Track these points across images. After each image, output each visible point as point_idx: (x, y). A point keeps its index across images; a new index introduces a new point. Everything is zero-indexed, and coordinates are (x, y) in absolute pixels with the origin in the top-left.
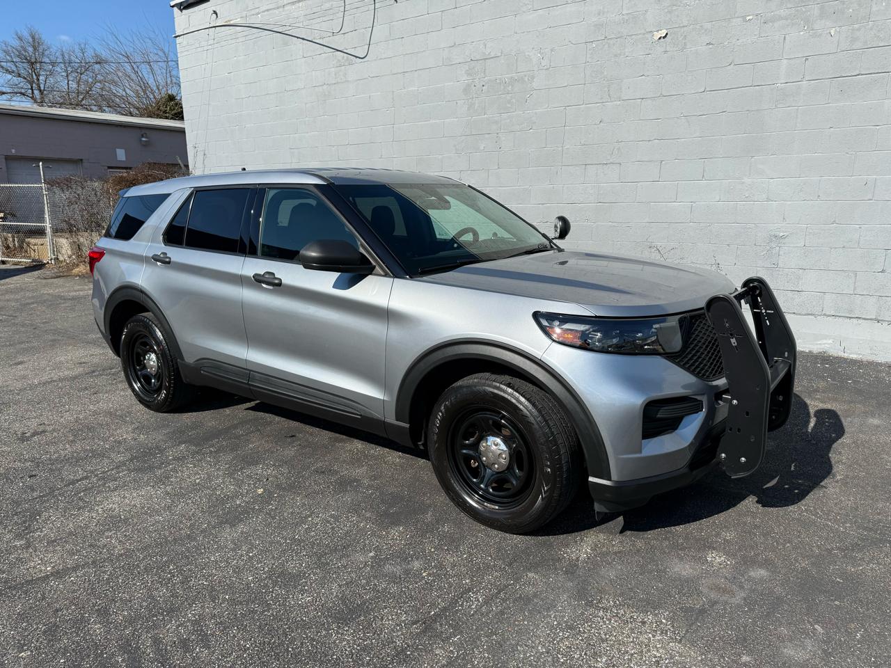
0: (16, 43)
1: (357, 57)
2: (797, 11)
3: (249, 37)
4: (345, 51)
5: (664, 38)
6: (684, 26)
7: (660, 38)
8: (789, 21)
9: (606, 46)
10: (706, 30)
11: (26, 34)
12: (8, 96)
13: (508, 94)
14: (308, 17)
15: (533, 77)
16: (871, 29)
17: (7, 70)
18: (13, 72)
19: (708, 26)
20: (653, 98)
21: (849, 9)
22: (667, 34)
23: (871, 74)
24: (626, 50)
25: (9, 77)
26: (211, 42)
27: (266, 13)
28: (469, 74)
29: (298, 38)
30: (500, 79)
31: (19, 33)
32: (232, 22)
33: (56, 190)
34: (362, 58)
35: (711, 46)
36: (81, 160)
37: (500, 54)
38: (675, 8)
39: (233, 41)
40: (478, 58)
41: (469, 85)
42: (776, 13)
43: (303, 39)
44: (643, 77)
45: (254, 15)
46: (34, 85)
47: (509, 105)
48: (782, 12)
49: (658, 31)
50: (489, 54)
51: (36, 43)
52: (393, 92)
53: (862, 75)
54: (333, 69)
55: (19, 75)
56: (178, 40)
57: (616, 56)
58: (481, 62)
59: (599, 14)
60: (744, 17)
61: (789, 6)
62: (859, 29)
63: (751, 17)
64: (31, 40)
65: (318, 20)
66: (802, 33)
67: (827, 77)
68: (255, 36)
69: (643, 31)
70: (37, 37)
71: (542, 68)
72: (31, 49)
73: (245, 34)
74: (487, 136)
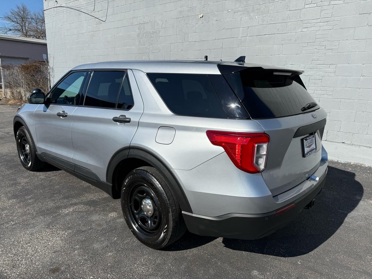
0: (16, 10)
1: (102, 21)
2: (245, 8)
3: (67, 12)
4: (99, 18)
5: (202, 17)
6: (208, 13)
7: (201, 17)
8: (242, 12)
9: (183, 20)
10: (216, 15)
11: (21, 7)
12: (13, 31)
13: (152, 37)
14: (87, 4)
15: (160, 31)
16: (269, 17)
17: (13, 21)
18: (15, 21)
19: (216, 13)
20: (199, 42)
21: (262, 8)
22: (203, 16)
23: (269, 34)
24: (190, 22)
25: (13, 23)
26: (55, 13)
27: (73, 2)
28: (139, 29)
29: (83, 12)
30: (149, 32)
31: (18, 6)
32: (62, 6)
33: (6, 70)
34: (104, 21)
35: (217, 21)
36: (28, 58)
37: (149, 22)
38: (205, 6)
39: (62, 13)
40: (142, 23)
41: (139, 33)
42: (238, 9)
43: (85, 13)
44: (195, 33)
45: (69, 3)
46: (23, 27)
47: (152, 42)
48: (240, 9)
49: (200, 15)
50: (145, 21)
51: (24, 10)
52: (114, 35)
53: (267, 35)
54: (95, 25)
55: (18, 23)
56: (45, 12)
57: (186, 24)
58: (143, 24)
59: (181, 7)
60: (228, 10)
61: (242, 6)
62: (265, 17)
63: (230, 10)
64: (22, 8)
65: (90, 6)
66: (247, 17)
67: (255, 35)
68: (69, 11)
69: (195, 15)
70: (25, 7)
71: (162, 28)
72: (22, 12)
73: (67, 10)
74: (145, 54)
